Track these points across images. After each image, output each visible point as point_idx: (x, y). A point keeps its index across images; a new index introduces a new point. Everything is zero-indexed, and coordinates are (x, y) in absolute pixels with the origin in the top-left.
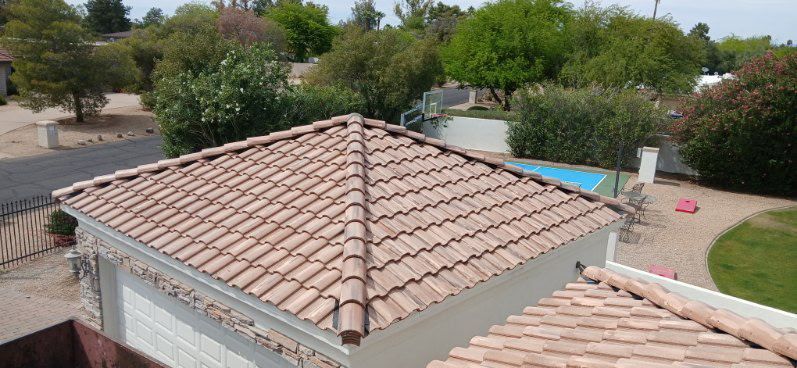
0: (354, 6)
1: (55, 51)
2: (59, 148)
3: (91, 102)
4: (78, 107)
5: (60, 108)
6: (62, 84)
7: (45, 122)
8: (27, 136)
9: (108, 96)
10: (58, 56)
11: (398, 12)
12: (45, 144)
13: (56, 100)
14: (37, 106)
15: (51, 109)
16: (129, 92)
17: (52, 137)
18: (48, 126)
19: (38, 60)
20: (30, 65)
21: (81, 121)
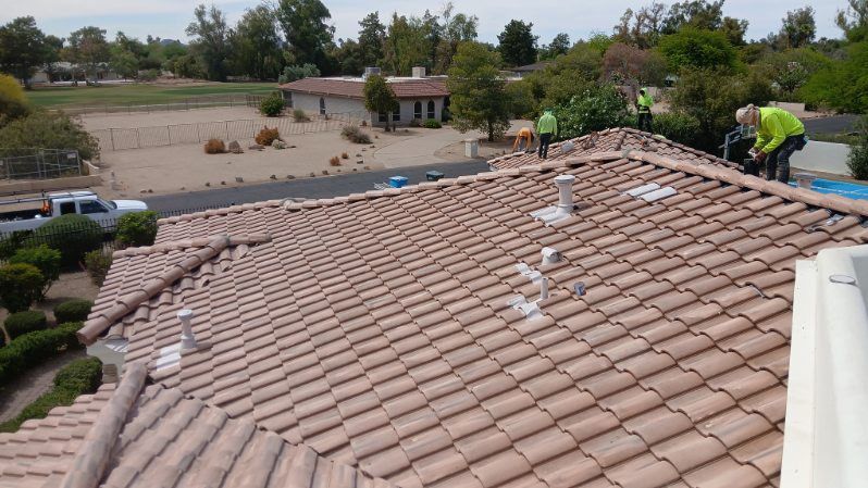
0: (786, 18)
1: (479, 89)
2: (478, 157)
3: (500, 126)
4: (491, 130)
5: (479, 130)
6: (481, 113)
7: (470, 140)
8: (457, 149)
9: (511, 122)
10: (480, 92)
11: (841, 21)
12: (469, 155)
13: (475, 125)
14: (463, 129)
15: (472, 131)
16: (527, 119)
17: (474, 150)
18: (472, 142)
19: (467, 95)
20: (462, 98)
21: (492, 140)
